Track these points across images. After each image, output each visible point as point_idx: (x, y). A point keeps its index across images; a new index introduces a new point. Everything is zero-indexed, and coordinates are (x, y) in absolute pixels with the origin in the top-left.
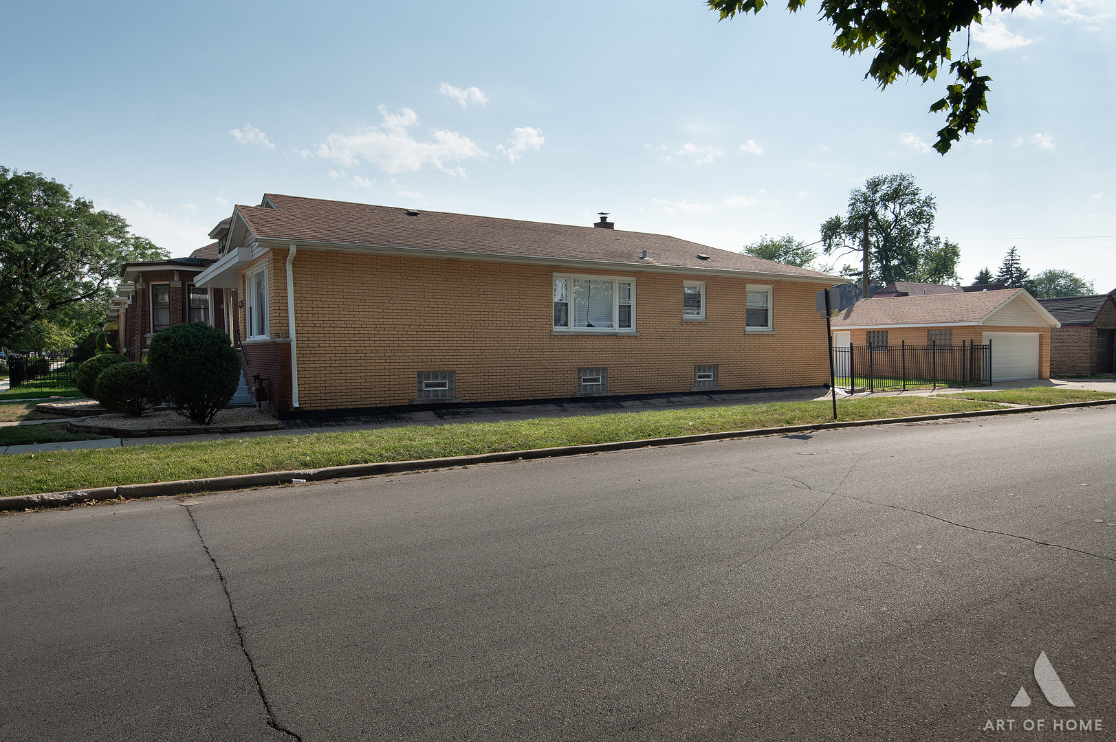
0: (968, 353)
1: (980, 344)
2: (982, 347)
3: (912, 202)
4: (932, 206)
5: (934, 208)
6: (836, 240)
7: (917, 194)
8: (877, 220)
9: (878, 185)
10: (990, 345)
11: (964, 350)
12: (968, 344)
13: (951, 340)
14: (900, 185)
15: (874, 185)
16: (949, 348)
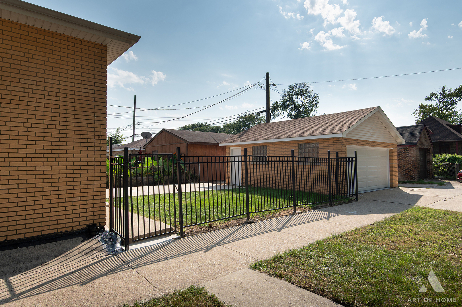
0: (333, 165)
1: (344, 156)
2: (346, 160)
3: (309, 96)
5: (318, 98)
6: (277, 113)
7: (311, 93)
8: (294, 104)
9: (294, 88)
10: (356, 157)
11: (329, 162)
12: (333, 155)
13: (318, 152)
14: (303, 88)
15: (292, 88)
16: (316, 160)
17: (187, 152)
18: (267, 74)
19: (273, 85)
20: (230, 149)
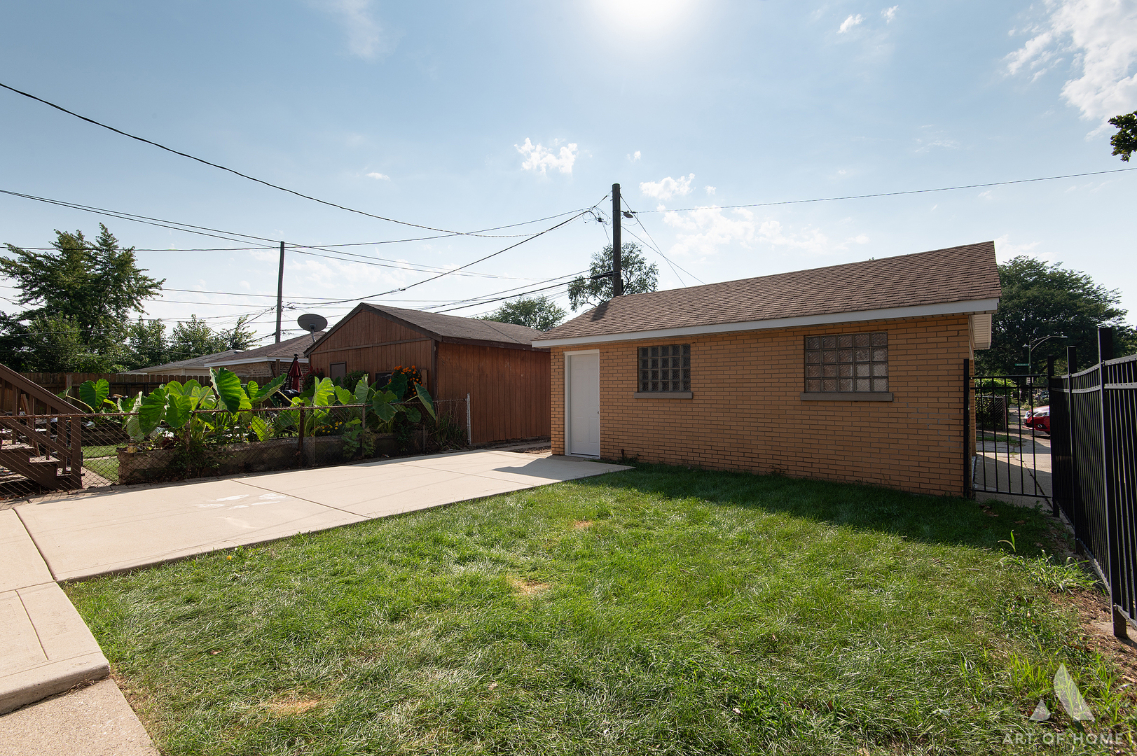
3: (640, 269)
4: (656, 272)
7: (644, 263)
14: (631, 252)
17: (436, 365)
18: (616, 188)
19: (627, 215)
20: (563, 355)
